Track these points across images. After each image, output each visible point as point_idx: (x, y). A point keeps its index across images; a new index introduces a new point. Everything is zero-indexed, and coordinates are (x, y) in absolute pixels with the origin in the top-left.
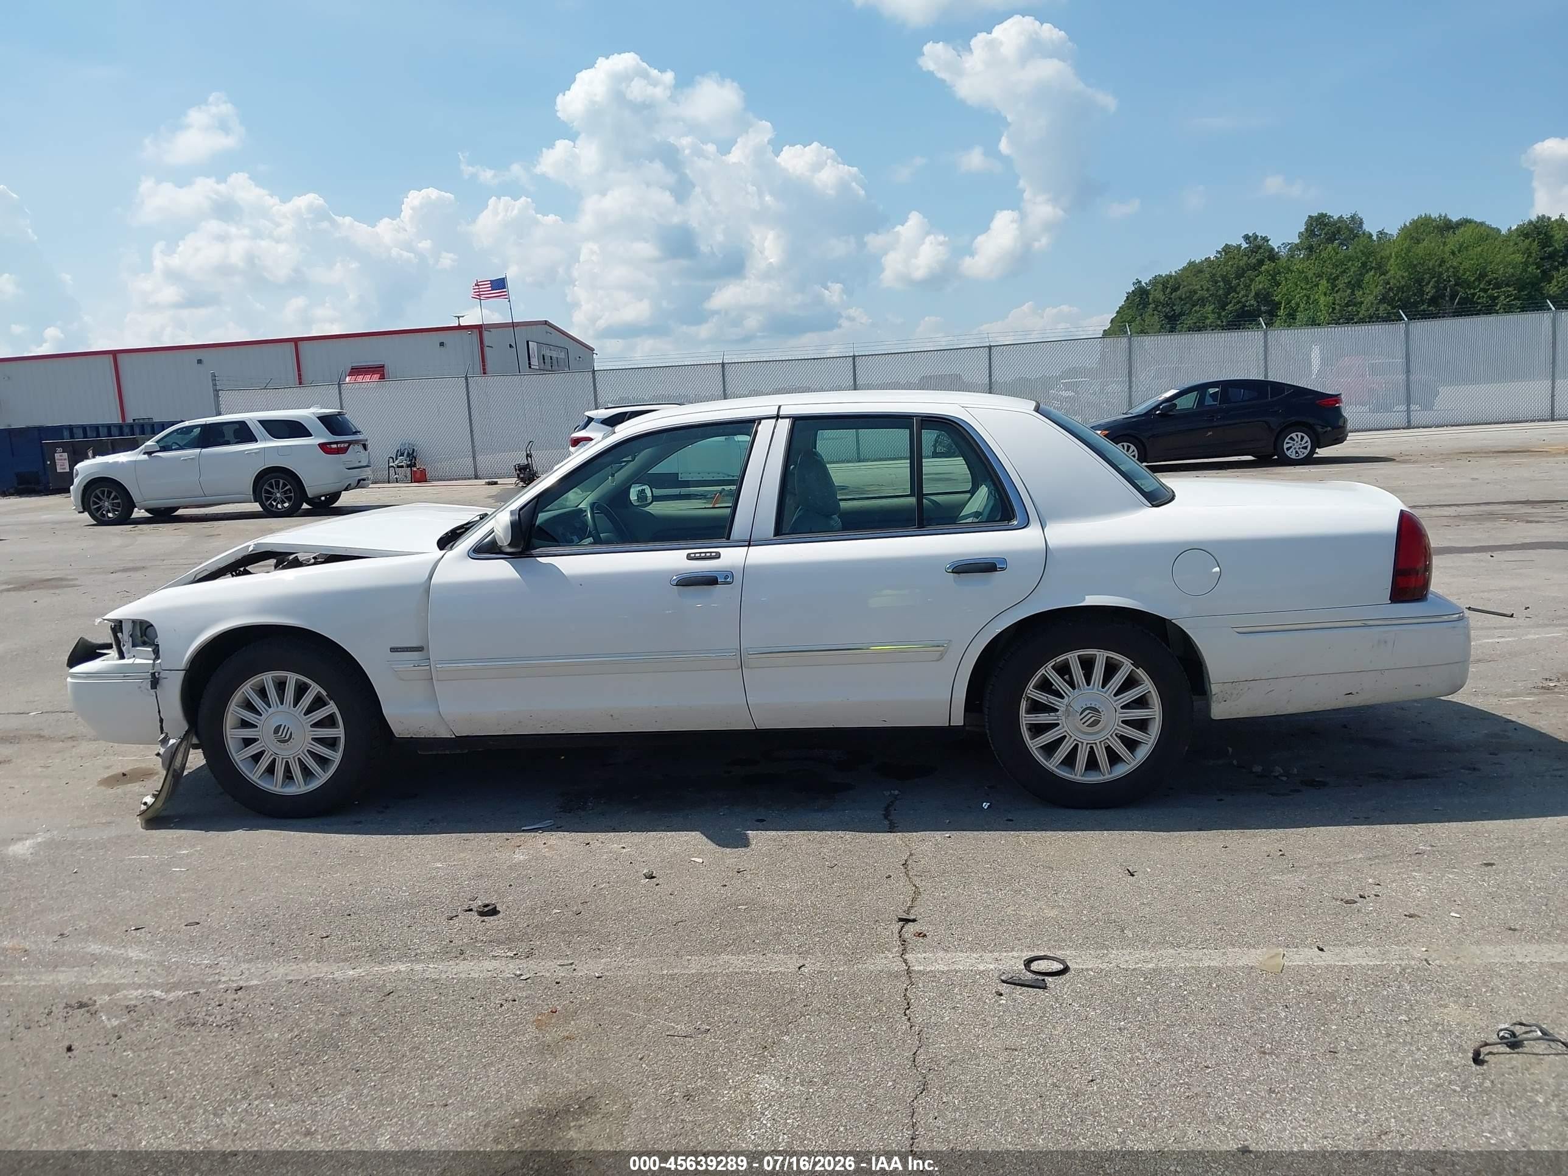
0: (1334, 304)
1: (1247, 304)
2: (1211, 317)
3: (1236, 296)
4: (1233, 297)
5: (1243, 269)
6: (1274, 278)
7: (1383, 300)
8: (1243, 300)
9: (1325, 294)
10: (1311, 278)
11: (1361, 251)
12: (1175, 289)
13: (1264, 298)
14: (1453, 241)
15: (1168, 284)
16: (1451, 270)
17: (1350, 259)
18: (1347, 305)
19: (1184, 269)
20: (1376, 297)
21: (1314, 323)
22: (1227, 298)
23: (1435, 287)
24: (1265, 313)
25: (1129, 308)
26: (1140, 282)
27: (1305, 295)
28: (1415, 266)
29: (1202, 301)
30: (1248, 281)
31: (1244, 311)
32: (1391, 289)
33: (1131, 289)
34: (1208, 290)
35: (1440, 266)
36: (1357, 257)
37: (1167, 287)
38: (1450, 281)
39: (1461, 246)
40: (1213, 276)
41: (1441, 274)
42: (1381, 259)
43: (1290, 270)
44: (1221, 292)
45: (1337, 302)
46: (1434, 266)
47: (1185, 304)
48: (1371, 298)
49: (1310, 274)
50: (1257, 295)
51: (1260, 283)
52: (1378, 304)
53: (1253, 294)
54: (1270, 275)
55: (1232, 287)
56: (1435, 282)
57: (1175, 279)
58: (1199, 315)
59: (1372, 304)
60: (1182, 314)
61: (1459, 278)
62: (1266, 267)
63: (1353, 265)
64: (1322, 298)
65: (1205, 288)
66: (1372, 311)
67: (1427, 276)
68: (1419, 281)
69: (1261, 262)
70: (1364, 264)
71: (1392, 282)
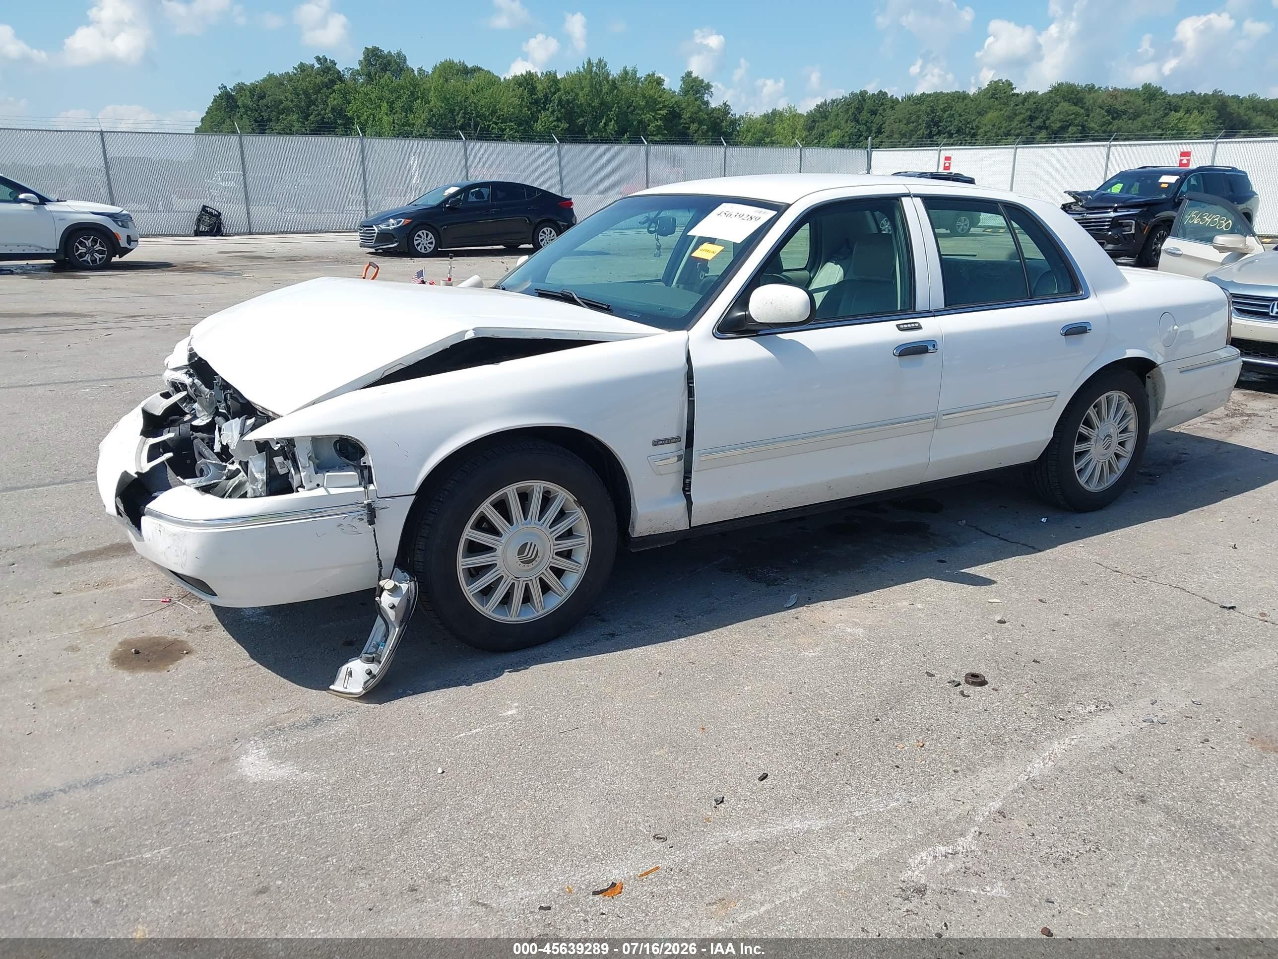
0: (394, 123)
1: (326, 116)
2: (297, 126)
3: (316, 108)
4: (314, 110)
5: (319, 86)
6: (345, 97)
7: (429, 124)
8: (323, 112)
9: (387, 114)
10: (375, 100)
11: (409, 82)
12: (262, 97)
13: (339, 112)
14: (472, 82)
15: (257, 92)
16: (473, 105)
17: (402, 88)
18: (403, 125)
19: (264, 80)
20: (424, 120)
21: (379, 135)
22: (308, 109)
23: (464, 117)
24: (341, 125)
25: (217, 110)
26: (225, 87)
27: (371, 114)
28: (448, 99)
29: (287, 111)
30: (324, 97)
31: (323, 123)
32: (434, 115)
33: (218, 93)
34: (292, 101)
35: (465, 101)
36: (407, 87)
37: (254, 95)
38: (472, 114)
39: (478, 87)
40: (295, 89)
41: (466, 107)
42: (424, 89)
43: (357, 92)
44: (303, 104)
45: (396, 121)
46: (461, 102)
47: (271, 111)
48: (420, 121)
49: (373, 96)
50: (333, 109)
51: (335, 100)
52: (426, 126)
53: (330, 108)
54: (342, 93)
55: (312, 101)
56: (463, 113)
57: (261, 88)
58: (285, 122)
59: (421, 125)
60: (270, 120)
61: (479, 112)
62: (338, 86)
63: (404, 93)
64: (385, 117)
65: (289, 98)
66: (422, 131)
67: (457, 108)
68: (452, 111)
69: (333, 82)
70: (412, 93)
71: (435, 110)
